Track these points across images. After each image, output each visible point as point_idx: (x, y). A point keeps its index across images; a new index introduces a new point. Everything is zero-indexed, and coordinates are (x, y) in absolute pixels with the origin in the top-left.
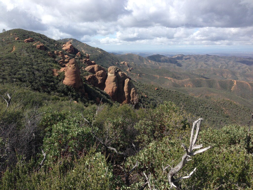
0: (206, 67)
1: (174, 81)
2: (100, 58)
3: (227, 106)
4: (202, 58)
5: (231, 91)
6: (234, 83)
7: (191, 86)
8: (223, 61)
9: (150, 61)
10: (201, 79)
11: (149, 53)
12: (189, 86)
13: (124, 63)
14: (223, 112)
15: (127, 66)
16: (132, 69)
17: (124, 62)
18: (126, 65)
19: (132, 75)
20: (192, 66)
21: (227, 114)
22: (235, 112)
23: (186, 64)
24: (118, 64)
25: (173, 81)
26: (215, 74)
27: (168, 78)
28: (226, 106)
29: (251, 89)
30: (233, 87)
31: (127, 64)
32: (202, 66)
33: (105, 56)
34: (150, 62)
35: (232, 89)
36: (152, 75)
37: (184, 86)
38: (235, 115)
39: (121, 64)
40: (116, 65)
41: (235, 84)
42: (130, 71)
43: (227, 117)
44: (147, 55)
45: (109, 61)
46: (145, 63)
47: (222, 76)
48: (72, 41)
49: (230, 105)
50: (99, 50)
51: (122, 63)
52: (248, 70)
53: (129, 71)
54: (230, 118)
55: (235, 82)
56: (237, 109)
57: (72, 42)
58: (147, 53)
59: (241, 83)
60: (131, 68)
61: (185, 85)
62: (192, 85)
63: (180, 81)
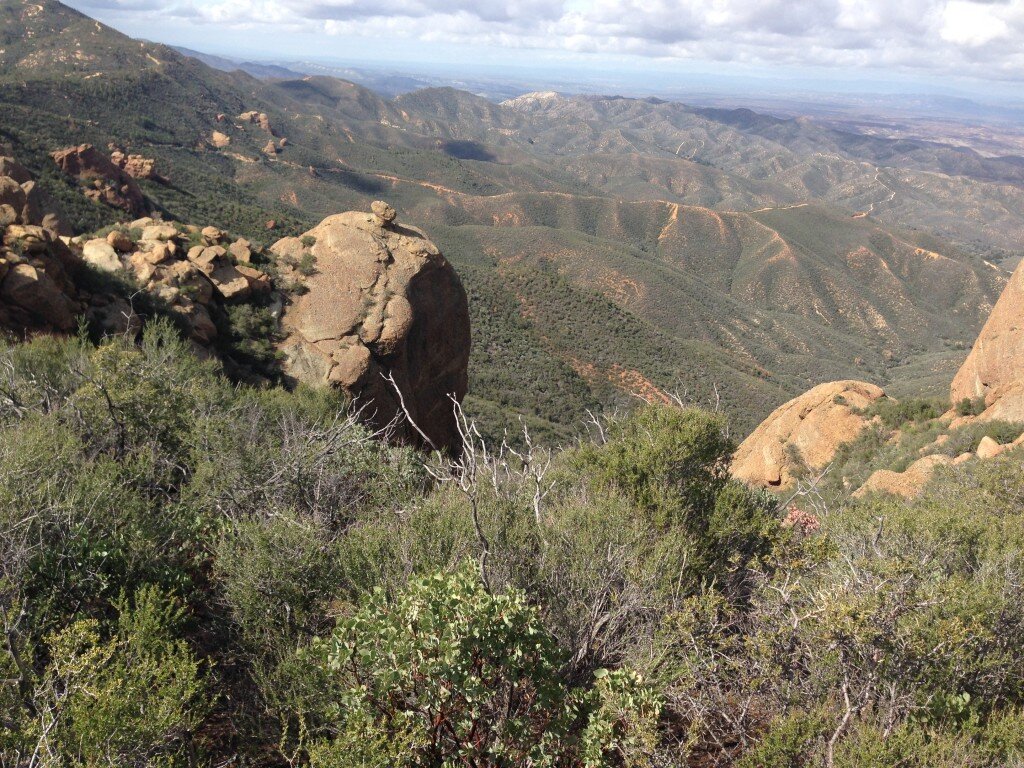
0: (628, 150)
1: (457, 200)
2: (146, 91)
3: (535, 292)
4: (625, 109)
5: (657, 242)
6: (671, 214)
7: (516, 220)
8: (701, 126)
9: (404, 114)
10: (557, 196)
11: (435, 78)
12: (510, 223)
13: (253, 119)
14: (517, 310)
15: (269, 133)
16: (285, 144)
17: (253, 113)
18: (263, 127)
19: (286, 168)
20: (578, 143)
21: (529, 317)
22: (557, 313)
23: (553, 134)
24: (227, 121)
25: (451, 202)
26: (644, 177)
27: (435, 188)
28: (533, 291)
29: (723, 237)
30: (666, 228)
31: (266, 121)
32: (612, 144)
33: (168, 82)
34: (408, 118)
35: (661, 237)
36: (371, 171)
37: (491, 222)
38: (554, 322)
39: (241, 122)
40: (219, 124)
41: (674, 217)
42: (278, 151)
43: (525, 328)
44: (424, 83)
45: (184, 106)
46: (384, 122)
47: (669, 185)
48: (41, 8)
49: (547, 289)
50: (153, 55)
51: (246, 116)
52: (774, 168)
53: (274, 154)
54: (532, 332)
55: (675, 211)
56: (568, 301)
57: (43, 12)
58: (426, 77)
59: (696, 216)
60: (283, 140)
61: (496, 218)
62: (520, 217)
63: (479, 199)
